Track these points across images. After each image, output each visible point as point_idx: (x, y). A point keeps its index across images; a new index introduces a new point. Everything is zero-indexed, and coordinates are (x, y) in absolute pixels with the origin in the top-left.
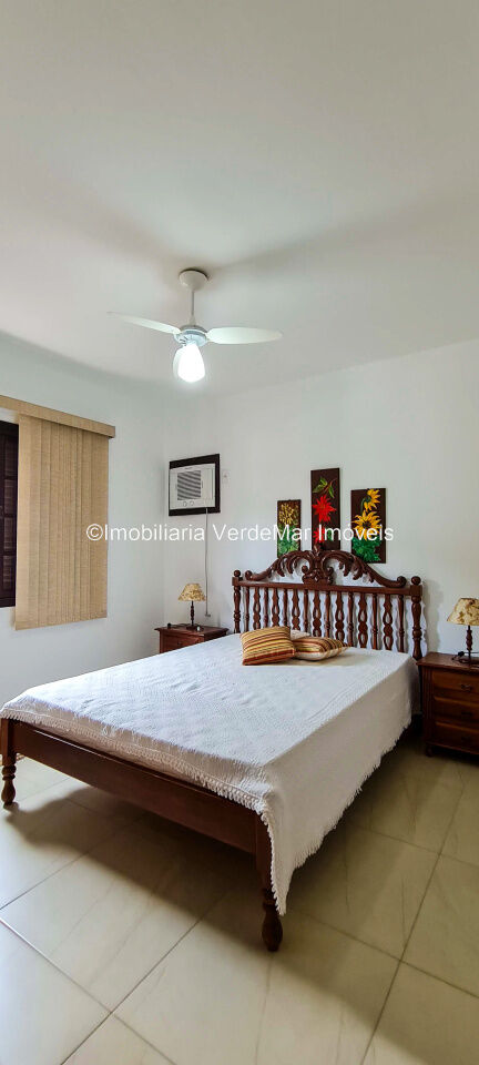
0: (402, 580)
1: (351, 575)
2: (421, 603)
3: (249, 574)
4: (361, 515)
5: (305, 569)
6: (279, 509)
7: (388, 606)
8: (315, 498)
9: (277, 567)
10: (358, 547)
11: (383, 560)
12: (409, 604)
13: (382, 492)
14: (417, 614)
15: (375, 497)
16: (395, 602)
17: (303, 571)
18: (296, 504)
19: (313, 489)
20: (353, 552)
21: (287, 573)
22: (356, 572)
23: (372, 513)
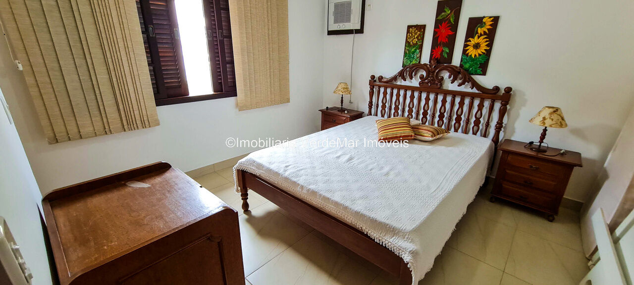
0: (497, 89)
1: (456, 83)
2: (508, 106)
3: (381, 78)
4: (473, 38)
5: (422, 77)
6: (408, 32)
7: (481, 107)
8: (438, 23)
9: (401, 75)
10: (466, 63)
11: (484, 73)
12: (498, 106)
13: (496, 20)
14: (502, 113)
15: (488, 22)
16: (487, 104)
17: (421, 78)
18: (422, 28)
19: (437, 16)
20: (461, 66)
21: (408, 78)
22: (460, 81)
23: (483, 37)
